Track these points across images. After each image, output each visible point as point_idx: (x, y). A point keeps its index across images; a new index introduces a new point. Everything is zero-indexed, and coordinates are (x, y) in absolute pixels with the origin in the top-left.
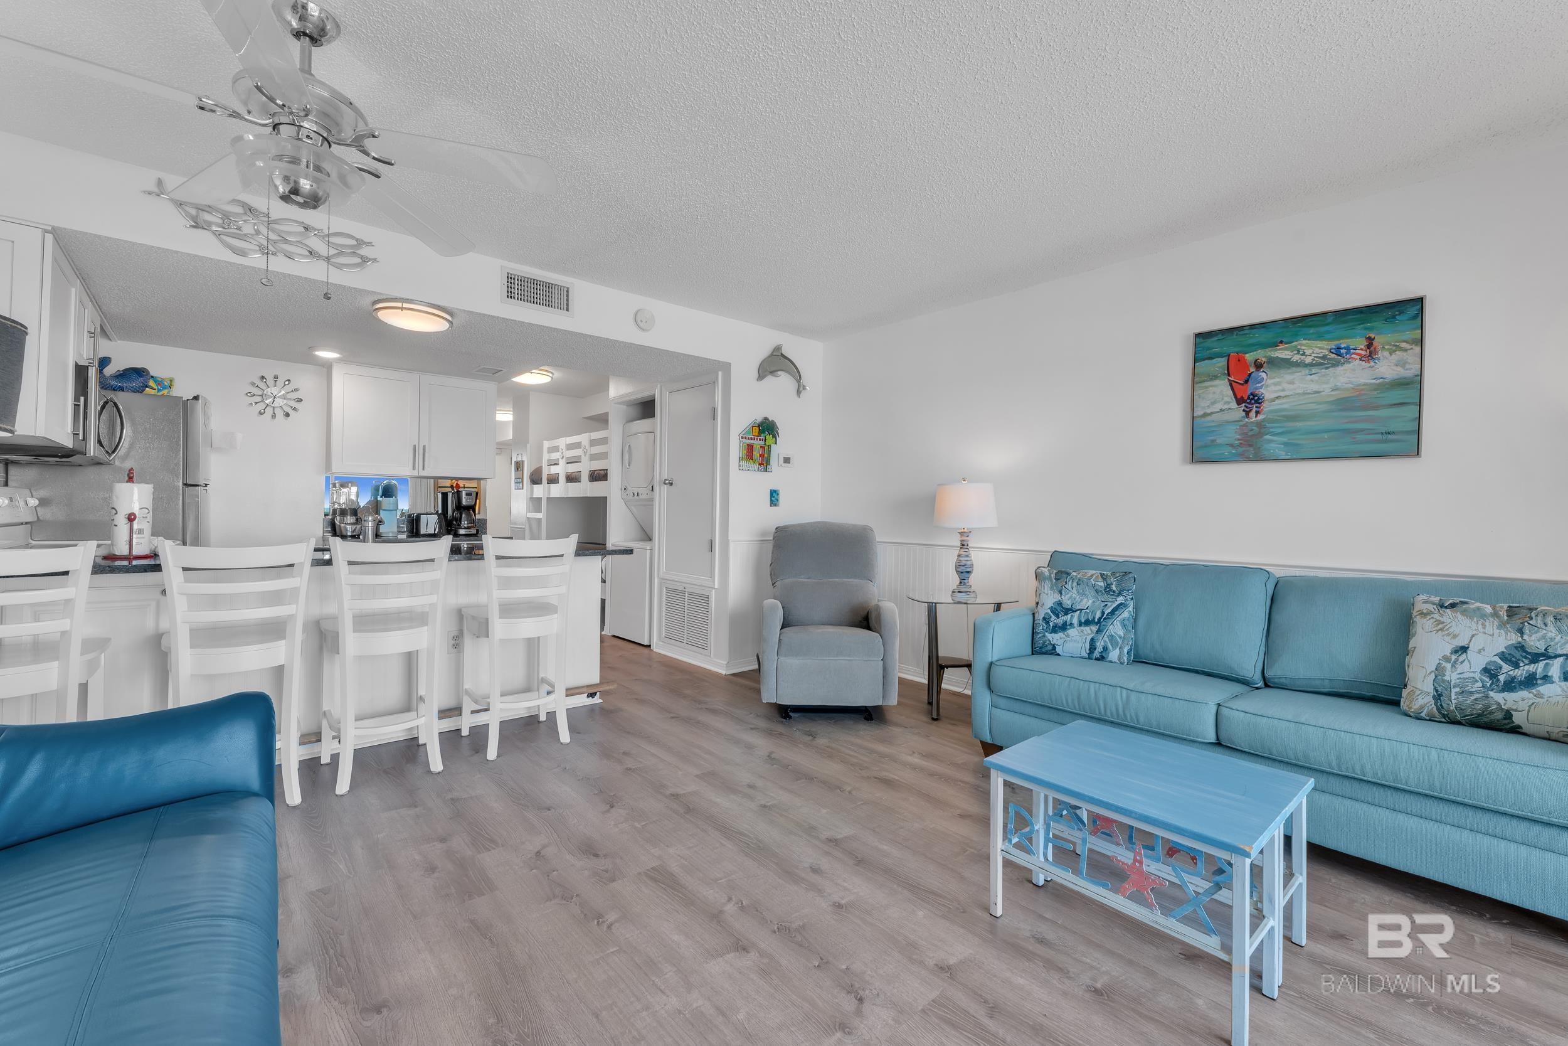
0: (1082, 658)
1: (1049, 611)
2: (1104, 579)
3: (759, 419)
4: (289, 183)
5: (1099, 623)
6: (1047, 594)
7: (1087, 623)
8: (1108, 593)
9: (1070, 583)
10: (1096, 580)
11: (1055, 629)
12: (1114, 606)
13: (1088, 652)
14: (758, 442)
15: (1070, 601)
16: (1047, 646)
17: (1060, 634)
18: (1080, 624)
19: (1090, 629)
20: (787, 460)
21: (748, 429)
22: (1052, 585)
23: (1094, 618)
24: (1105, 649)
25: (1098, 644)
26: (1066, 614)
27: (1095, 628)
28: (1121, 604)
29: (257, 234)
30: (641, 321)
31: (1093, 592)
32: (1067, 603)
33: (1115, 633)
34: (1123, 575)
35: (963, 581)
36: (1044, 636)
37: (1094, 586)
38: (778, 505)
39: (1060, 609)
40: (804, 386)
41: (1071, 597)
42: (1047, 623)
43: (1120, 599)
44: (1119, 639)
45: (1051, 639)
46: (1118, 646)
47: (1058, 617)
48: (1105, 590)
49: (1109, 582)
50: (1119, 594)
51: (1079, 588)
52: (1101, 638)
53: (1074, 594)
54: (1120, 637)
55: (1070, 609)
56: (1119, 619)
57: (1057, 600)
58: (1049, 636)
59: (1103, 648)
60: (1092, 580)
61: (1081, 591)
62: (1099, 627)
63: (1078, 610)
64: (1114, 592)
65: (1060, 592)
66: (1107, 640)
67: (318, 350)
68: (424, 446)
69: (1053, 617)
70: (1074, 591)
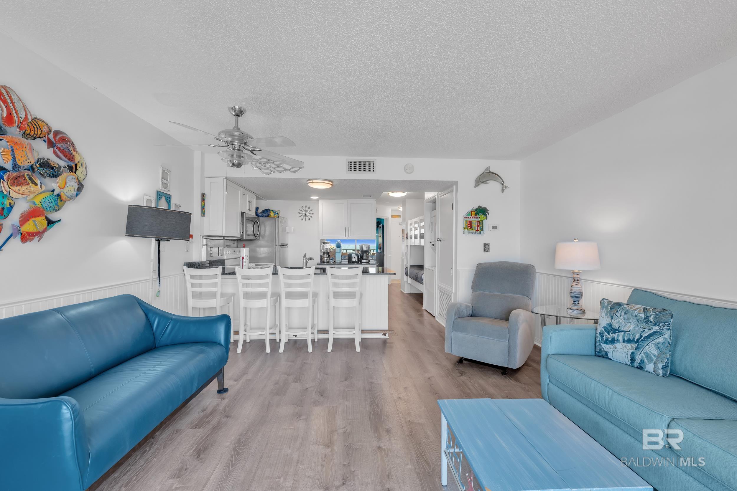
0: (627, 364)
1: (603, 329)
2: (645, 312)
3: (476, 207)
4: (231, 162)
5: (639, 343)
6: (603, 318)
7: (629, 341)
8: (646, 323)
9: (620, 312)
10: (639, 313)
11: (607, 342)
12: (650, 332)
13: (630, 361)
14: (475, 219)
15: (618, 324)
16: (601, 352)
17: (609, 345)
18: (624, 341)
19: (631, 346)
20: (494, 227)
21: (469, 212)
22: (607, 312)
23: (634, 339)
24: (642, 361)
25: (637, 357)
26: (614, 333)
27: (634, 346)
28: (656, 332)
29: (270, 167)
30: (407, 169)
31: (635, 320)
32: (616, 325)
33: (650, 352)
34: (661, 311)
35: (574, 302)
36: (600, 345)
37: (636, 316)
38: (489, 252)
39: (610, 329)
40: (506, 186)
41: (619, 322)
42: (602, 336)
43: (656, 328)
44: (653, 357)
45: (604, 348)
46: (652, 361)
47: (609, 334)
48: (644, 320)
49: (648, 315)
50: (655, 324)
51: (625, 316)
52: (639, 354)
53: (621, 320)
54: (655, 356)
55: (617, 330)
56: (654, 342)
57: (609, 322)
58: (603, 345)
59: (641, 361)
60: (636, 312)
61: (626, 319)
62: (638, 345)
63: (623, 331)
64: (651, 322)
65: (612, 318)
66: (644, 355)
67: (312, 196)
68: (349, 228)
69: (606, 334)
70: (622, 318)
